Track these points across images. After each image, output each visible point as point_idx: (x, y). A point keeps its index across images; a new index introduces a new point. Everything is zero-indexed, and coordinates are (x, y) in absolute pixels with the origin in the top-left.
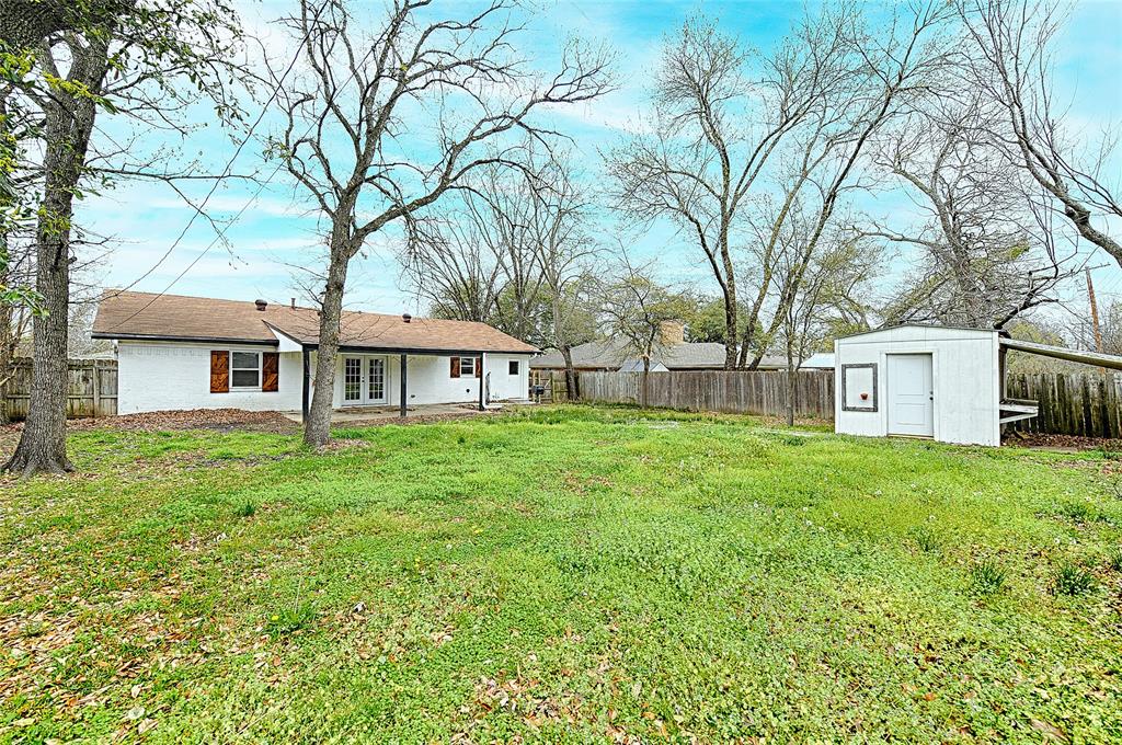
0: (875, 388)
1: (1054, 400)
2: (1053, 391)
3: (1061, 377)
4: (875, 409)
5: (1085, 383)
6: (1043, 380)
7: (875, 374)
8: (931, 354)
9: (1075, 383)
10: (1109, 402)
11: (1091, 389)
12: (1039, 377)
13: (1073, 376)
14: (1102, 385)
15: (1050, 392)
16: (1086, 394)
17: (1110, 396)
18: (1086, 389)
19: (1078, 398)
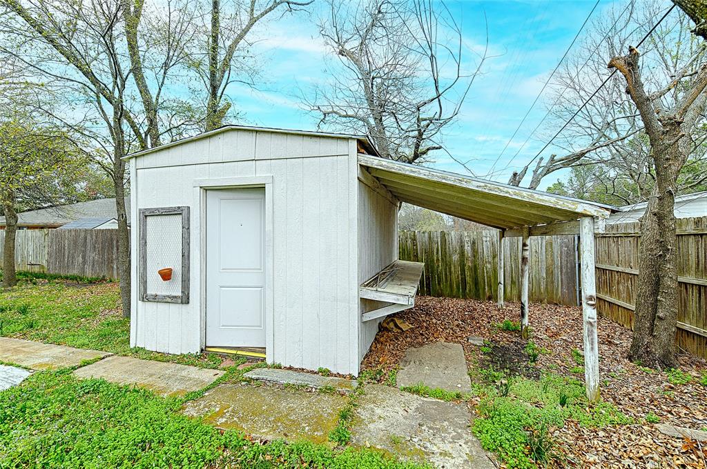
0: (186, 257)
1: (438, 260)
2: (438, 250)
3: (443, 234)
4: (185, 300)
5: (461, 241)
6: (430, 238)
7: (186, 228)
8: (261, 189)
9: (454, 242)
10: (479, 262)
11: (466, 248)
12: (426, 235)
13: (453, 233)
14: (474, 243)
15: (435, 251)
16: (462, 254)
17: (480, 256)
18: (462, 247)
19: (455, 258)
